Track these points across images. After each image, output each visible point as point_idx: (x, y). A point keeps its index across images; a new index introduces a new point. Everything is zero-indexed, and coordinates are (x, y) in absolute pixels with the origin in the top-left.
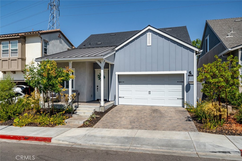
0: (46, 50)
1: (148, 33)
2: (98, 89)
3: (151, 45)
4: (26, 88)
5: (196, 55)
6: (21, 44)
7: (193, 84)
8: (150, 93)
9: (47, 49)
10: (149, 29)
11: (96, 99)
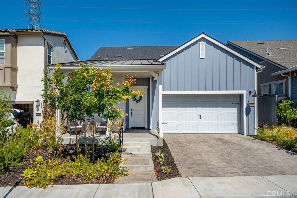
0: (49, 58)
1: (201, 43)
2: (132, 113)
3: (204, 58)
4: (20, 113)
5: (257, 72)
6: (11, 45)
7: (254, 106)
8: (200, 118)
9: (51, 57)
10: (203, 38)
11: (130, 128)
